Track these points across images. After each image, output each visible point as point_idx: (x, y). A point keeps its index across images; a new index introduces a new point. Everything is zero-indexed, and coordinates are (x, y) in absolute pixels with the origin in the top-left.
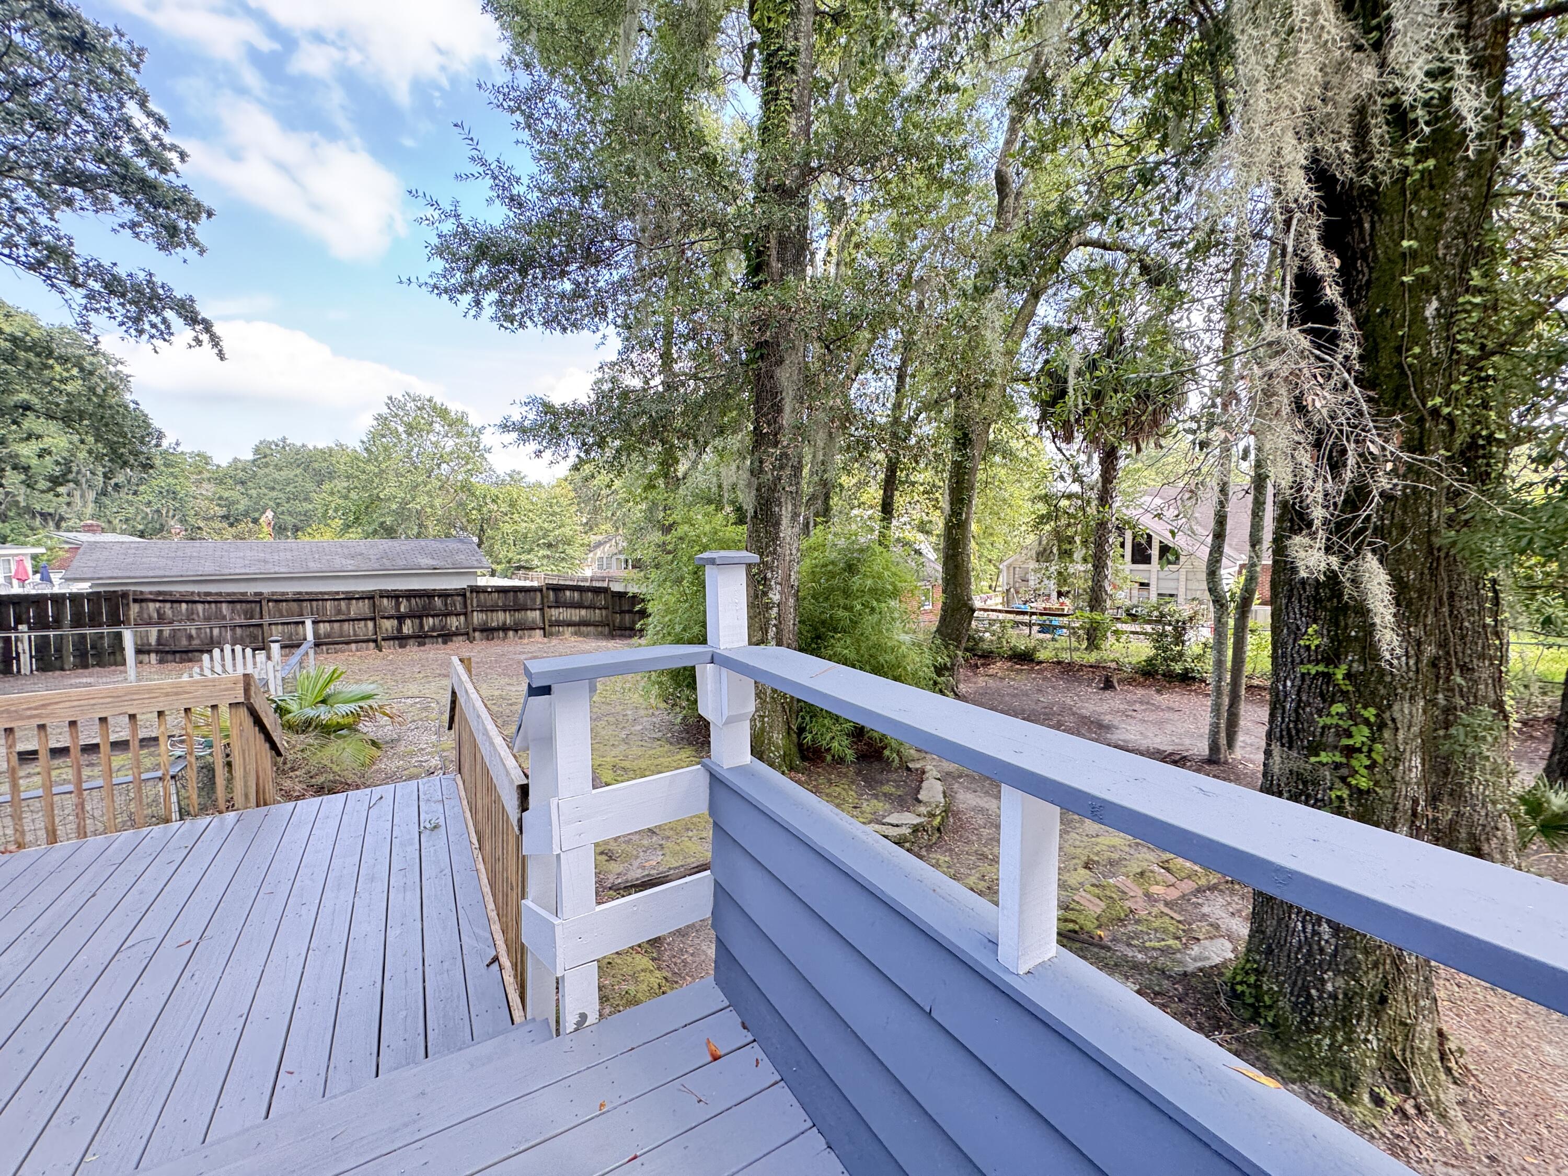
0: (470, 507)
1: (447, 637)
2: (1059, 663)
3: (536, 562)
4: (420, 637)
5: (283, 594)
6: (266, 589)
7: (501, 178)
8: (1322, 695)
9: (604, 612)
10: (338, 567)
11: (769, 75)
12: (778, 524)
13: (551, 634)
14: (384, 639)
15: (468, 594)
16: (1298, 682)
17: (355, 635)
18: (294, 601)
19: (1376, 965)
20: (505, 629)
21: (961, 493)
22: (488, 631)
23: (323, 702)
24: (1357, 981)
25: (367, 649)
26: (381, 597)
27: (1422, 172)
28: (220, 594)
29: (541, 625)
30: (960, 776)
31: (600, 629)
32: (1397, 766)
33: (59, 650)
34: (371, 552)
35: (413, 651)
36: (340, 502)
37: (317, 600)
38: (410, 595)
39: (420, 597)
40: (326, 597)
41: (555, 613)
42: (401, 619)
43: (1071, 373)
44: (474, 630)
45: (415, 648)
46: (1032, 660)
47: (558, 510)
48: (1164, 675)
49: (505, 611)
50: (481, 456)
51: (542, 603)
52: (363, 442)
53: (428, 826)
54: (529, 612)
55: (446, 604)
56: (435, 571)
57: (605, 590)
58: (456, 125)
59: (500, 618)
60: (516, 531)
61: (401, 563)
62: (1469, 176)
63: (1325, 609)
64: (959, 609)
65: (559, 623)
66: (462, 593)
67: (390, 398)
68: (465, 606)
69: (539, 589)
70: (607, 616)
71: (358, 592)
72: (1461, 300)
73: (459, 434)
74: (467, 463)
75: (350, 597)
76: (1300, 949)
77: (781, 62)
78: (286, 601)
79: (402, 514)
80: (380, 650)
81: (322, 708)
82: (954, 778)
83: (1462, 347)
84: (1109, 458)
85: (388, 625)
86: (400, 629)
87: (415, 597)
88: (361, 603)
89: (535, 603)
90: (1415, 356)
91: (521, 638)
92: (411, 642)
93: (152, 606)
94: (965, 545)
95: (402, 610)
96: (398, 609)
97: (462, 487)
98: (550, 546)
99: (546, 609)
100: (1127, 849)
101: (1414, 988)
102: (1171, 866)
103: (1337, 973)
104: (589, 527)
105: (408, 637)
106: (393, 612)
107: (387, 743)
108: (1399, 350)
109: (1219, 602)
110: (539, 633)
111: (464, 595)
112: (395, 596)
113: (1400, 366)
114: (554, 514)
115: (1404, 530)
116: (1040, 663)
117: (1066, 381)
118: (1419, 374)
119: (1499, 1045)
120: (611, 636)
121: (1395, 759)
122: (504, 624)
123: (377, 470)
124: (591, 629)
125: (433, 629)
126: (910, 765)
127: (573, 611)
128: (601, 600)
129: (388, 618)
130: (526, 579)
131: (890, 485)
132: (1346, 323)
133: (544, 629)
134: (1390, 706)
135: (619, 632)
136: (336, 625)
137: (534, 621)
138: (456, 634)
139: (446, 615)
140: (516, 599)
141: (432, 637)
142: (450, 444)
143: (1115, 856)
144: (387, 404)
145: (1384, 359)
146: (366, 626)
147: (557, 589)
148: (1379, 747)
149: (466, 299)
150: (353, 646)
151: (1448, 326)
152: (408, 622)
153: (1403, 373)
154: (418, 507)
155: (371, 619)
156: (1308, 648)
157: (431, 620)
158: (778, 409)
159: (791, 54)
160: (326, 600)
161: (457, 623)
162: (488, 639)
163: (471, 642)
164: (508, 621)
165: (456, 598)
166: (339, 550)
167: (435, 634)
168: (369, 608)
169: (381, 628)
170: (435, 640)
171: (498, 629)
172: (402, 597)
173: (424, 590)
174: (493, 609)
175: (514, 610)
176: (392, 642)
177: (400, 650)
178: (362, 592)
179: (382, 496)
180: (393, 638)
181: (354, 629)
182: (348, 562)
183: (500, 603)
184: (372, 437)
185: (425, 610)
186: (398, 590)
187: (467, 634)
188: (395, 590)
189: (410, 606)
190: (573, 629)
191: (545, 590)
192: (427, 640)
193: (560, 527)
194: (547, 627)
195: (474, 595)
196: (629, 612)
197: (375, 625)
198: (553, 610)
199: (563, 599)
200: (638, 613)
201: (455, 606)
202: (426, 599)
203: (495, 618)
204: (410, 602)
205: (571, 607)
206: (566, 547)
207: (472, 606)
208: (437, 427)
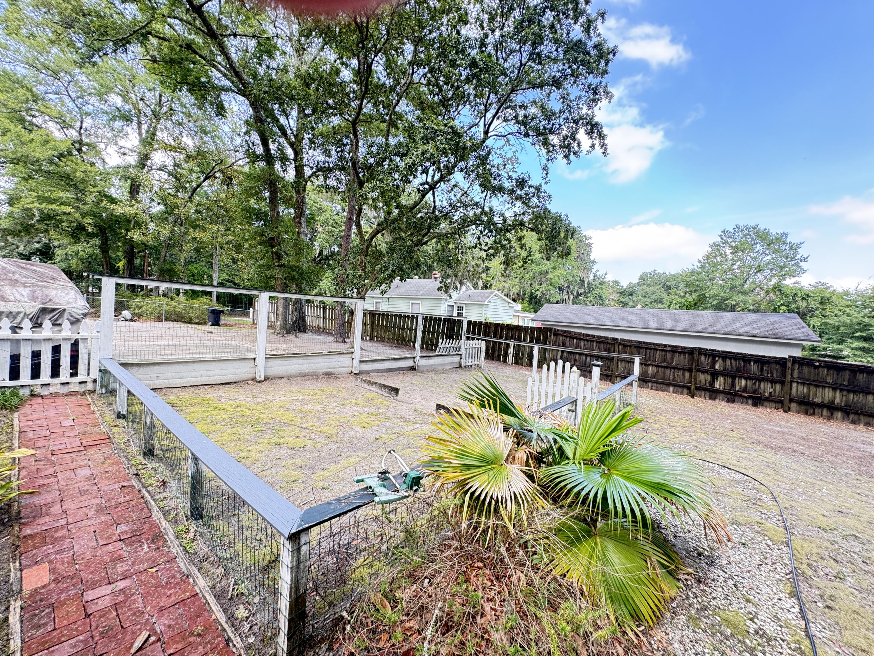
0: (779, 304)
1: (759, 400)
4: (730, 394)
5: (629, 341)
6: (619, 336)
14: (697, 388)
15: (789, 364)
17: (674, 380)
18: (635, 347)
20: (831, 407)
22: (807, 405)
25: (682, 393)
26: (700, 354)
28: (593, 336)
33: (522, 355)
34: (697, 319)
35: (722, 405)
37: (650, 349)
38: (725, 356)
39: (735, 359)
40: (657, 347)
42: (715, 375)
44: (791, 400)
45: (724, 403)
49: (834, 389)
50: (797, 265)
52: (700, 262)
54: (871, 396)
55: (762, 370)
59: (827, 395)
61: (722, 330)
66: (781, 362)
68: (784, 374)
71: (681, 347)
73: (776, 251)
74: (782, 270)
75: (675, 350)
78: (630, 346)
80: (692, 397)
85: (704, 378)
86: (712, 384)
87: (730, 359)
88: (682, 356)
91: (853, 422)
92: (721, 396)
93: (561, 338)
95: (717, 367)
96: (714, 367)
97: (773, 289)
105: (719, 392)
106: (708, 368)
111: (784, 365)
112: (713, 355)
122: (833, 402)
125: (745, 390)
129: (703, 372)
136: (661, 370)
138: (769, 400)
139: (760, 380)
141: (743, 397)
144: (720, 236)
146: (684, 375)
150: (671, 389)
152: (721, 379)
155: (688, 370)
157: (743, 382)
160: (657, 350)
161: (771, 390)
162: (806, 413)
163: (785, 411)
164: (838, 400)
165: (774, 366)
166: (672, 316)
167: (746, 395)
168: (689, 361)
169: (695, 379)
170: (745, 400)
171: (822, 406)
172: (719, 357)
173: (741, 354)
174: (820, 384)
175: (849, 391)
176: (703, 393)
177: (710, 401)
178: (685, 348)
179: (707, 295)
180: (705, 390)
181: (674, 375)
182: (678, 324)
183: (829, 380)
184: (708, 257)
185: (739, 371)
186: (715, 350)
187: (782, 402)
188: (713, 350)
189: (725, 365)
192: (736, 398)
195: (797, 366)
197: (691, 375)
201: (772, 373)
202: (742, 362)
203: (819, 394)
204: (725, 362)
207: (792, 376)
208: (758, 247)
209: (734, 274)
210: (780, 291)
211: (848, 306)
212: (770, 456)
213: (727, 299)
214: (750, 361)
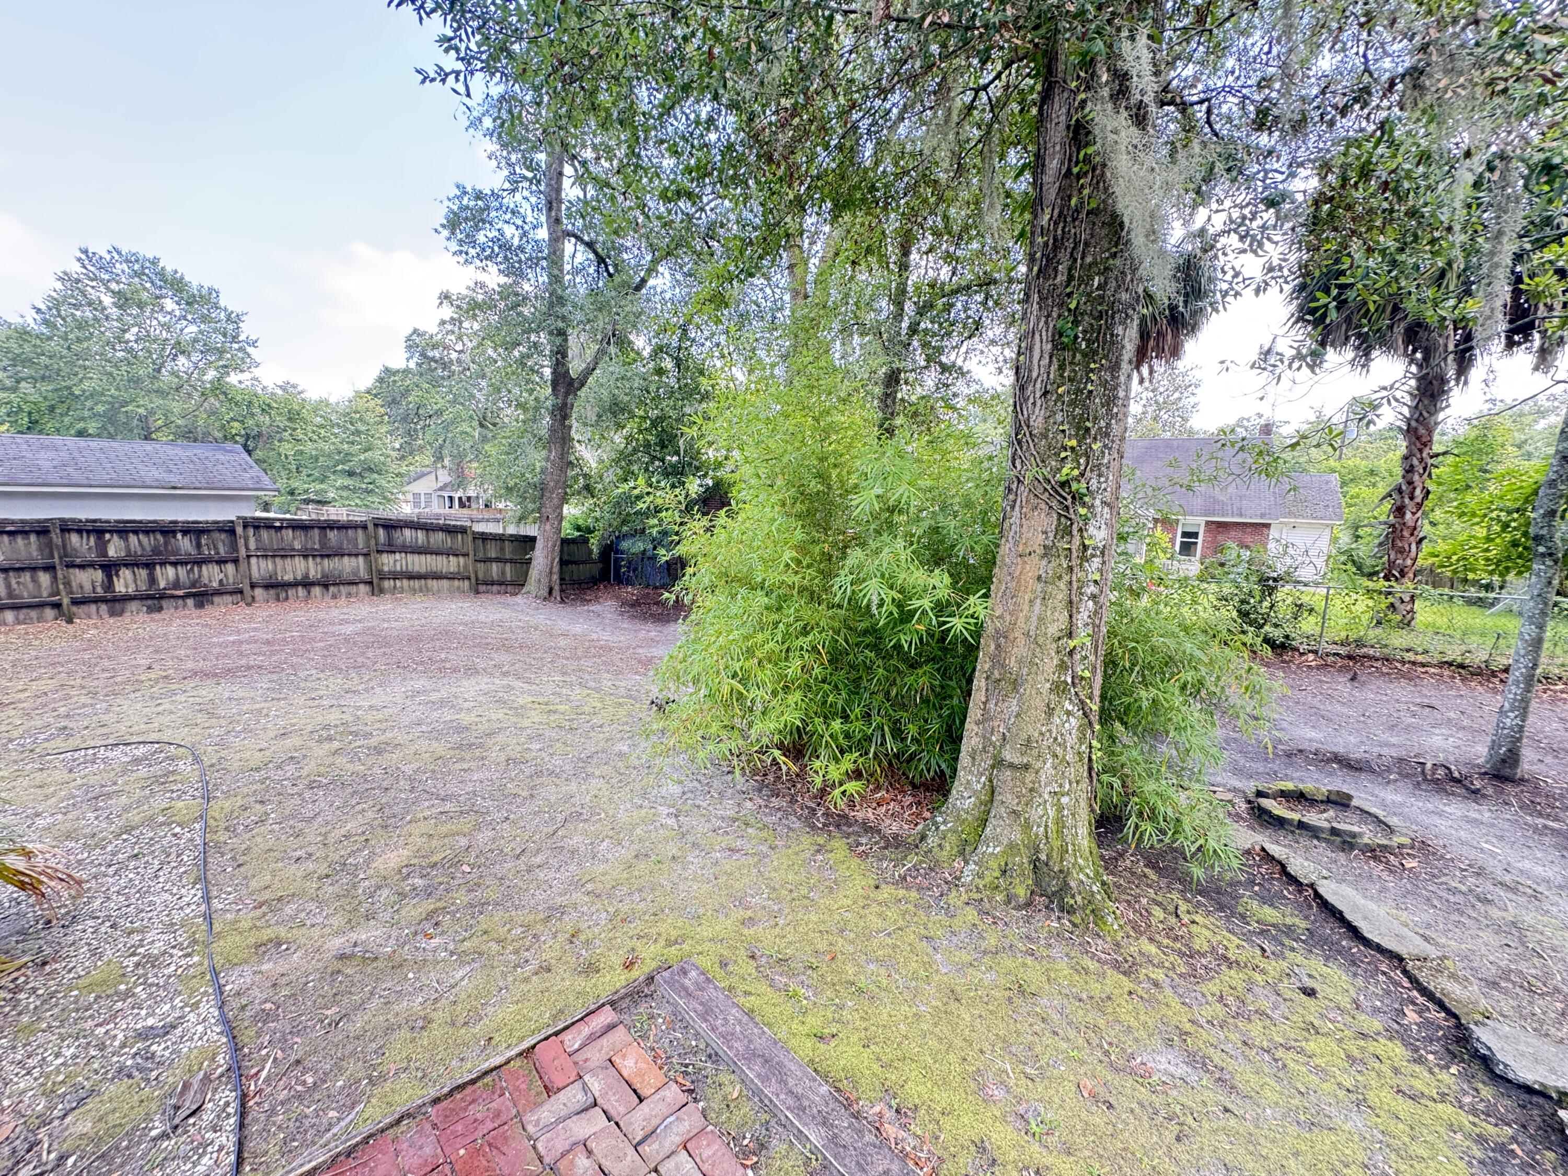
0: (227, 417)
1: (202, 596)
3: (332, 494)
4: (149, 597)
9: (461, 559)
13: (382, 591)
14: (75, 602)
15: (239, 530)
17: (10, 595)
20: (306, 584)
22: (275, 586)
25: (39, 619)
26: (65, 530)
29: (367, 578)
31: (456, 583)
34: (42, 455)
35: (137, 621)
38: (124, 529)
39: (147, 532)
41: (388, 562)
42: (110, 568)
44: (253, 586)
45: (143, 617)
47: (363, 428)
49: (305, 557)
50: (243, 350)
51: (368, 546)
52: (39, 311)
54: (346, 559)
55: (199, 546)
56: (174, 493)
57: (463, 530)
59: (298, 567)
60: (301, 453)
61: (105, 477)
65: (396, 576)
66: (228, 529)
67: (86, 252)
68: (234, 547)
69: (365, 527)
70: (466, 566)
71: (13, 522)
73: (205, 319)
74: (220, 357)
80: (70, 621)
85: (87, 579)
86: (109, 585)
87: (136, 532)
88: (20, 540)
89: (356, 544)
91: (334, 597)
92: (134, 606)
95: (112, 552)
96: (104, 554)
97: (213, 391)
99: (374, 554)
104: (407, 452)
105: (127, 598)
106: (93, 556)
110: (364, 589)
111: (232, 532)
112: (97, 530)
114: (358, 433)
120: (474, 593)
122: (306, 576)
123: (66, 353)
124: (445, 583)
125: (176, 585)
127: (416, 557)
128: (459, 542)
129: (82, 567)
133: (371, 583)
135: (482, 588)
137: (355, 572)
138: (219, 593)
139: (200, 563)
140: (324, 539)
141: (173, 597)
142: (190, 329)
144: (79, 260)
147: (391, 526)
150: (9, 615)
152: (125, 573)
154: (141, 411)
155: (44, 569)
157: (170, 571)
161: (222, 576)
162: (278, 599)
163: (249, 605)
164: (312, 573)
165: (216, 535)
167: (180, 593)
168: (40, 549)
169: (67, 584)
170: (180, 602)
171: (295, 584)
172: (111, 532)
173: (155, 522)
174: (285, 554)
175: (322, 556)
176: (93, 607)
177: (112, 621)
178: (23, 522)
179: (77, 391)
180: (96, 601)
181: (8, 586)
183: (297, 545)
184: (56, 304)
185: (160, 553)
186: (100, 521)
187: (241, 592)
188: (95, 521)
189: (128, 547)
190: (416, 584)
191: (370, 527)
192: (164, 603)
193: (366, 451)
194: (375, 581)
195: (251, 531)
196: (497, 560)
197: (55, 578)
198: (385, 555)
199: (399, 541)
200: (511, 561)
201: (216, 548)
202: (159, 537)
203: (288, 568)
204: (126, 540)
205: (412, 553)
206: (376, 476)
207: (247, 548)
208: (169, 304)
209: (130, 351)
210: (226, 394)
211: (322, 426)
212: (207, 691)
213: (125, 404)
214: (174, 533)
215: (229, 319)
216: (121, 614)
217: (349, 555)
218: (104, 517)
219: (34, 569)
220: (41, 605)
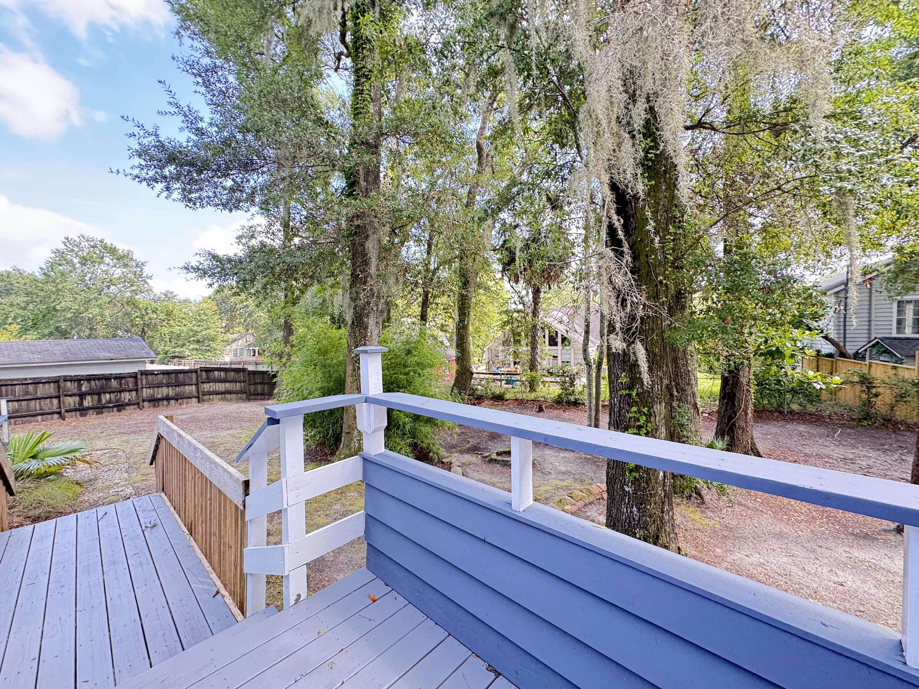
0: (134, 316)
1: (120, 406)
2: (516, 400)
3: (187, 353)
4: (98, 408)
7: (190, 117)
8: (628, 404)
9: (243, 384)
10: (26, 360)
11: (357, 80)
12: (366, 328)
13: (204, 401)
14: (67, 411)
15: (139, 376)
16: (619, 399)
17: (41, 410)
19: (654, 523)
20: (168, 399)
21: (464, 310)
22: (154, 401)
23: (34, 457)
24: (648, 531)
25: (52, 419)
26: (65, 380)
27: (651, 185)
29: (196, 395)
30: (470, 464)
31: (240, 395)
32: (656, 432)
34: (56, 348)
35: (92, 419)
36: (20, 312)
37: (6, 385)
38: (89, 379)
39: (99, 379)
40: (15, 382)
41: (206, 387)
42: (82, 396)
43: (518, 250)
44: (144, 401)
45: (95, 416)
46: (503, 399)
47: (205, 318)
48: (566, 403)
49: (168, 387)
50: (144, 281)
51: (197, 380)
52: (42, 269)
53: (149, 525)
54: (187, 387)
55: (121, 384)
56: (111, 362)
57: (244, 370)
58: (160, 82)
59: (164, 391)
60: (172, 332)
61: (83, 356)
62: (666, 189)
63: (627, 365)
64: (465, 373)
65: (210, 393)
66: (134, 376)
68: (136, 385)
69: (196, 371)
70: (245, 387)
71: (45, 378)
72: (667, 237)
73: (126, 266)
74: (132, 285)
75: (37, 382)
76: (626, 520)
77: (364, 74)
79: (76, 321)
80: (64, 419)
81: (34, 462)
82: (467, 466)
83: (668, 256)
84: (537, 292)
85: (72, 401)
86: (81, 403)
87: (94, 380)
88: (47, 385)
89: (192, 379)
90: (653, 259)
91: (180, 404)
92: (91, 412)
94: (467, 338)
95: (83, 389)
96: (80, 389)
97: (128, 303)
98: (198, 342)
99: (200, 384)
100: (553, 491)
101: (668, 530)
102: (573, 495)
103: (641, 528)
104: (228, 329)
105: (88, 409)
106: (75, 391)
107: (86, 482)
108: (647, 256)
109: (588, 364)
110: (194, 400)
111: (136, 377)
112: (78, 380)
113: (648, 262)
114: (202, 321)
115: (653, 331)
116: (507, 400)
117: (515, 254)
118: (655, 266)
119: (701, 552)
120: (249, 399)
121: (656, 429)
122: (168, 395)
123: (54, 289)
124: (233, 396)
125: (110, 402)
126: (444, 460)
127: (220, 384)
128: (241, 376)
129: (70, 396)
130: (179, 365)
131: (425, 304)
132: (626, 248)
133: (198, 397)
134: (653, 407)
135: (253, 397)
136: (24, 403)
137: (191, 393)
138: (128, 404)
139: (120, 392)
140: (177, 378)
141: (108, 407)
142: (118, 272)
143: (548, 495)
144: (64, 243)
145: (643, 259)
146: (51, 402)
147: (208, 370)
148: (649, 425)
149: (160, 186)
150: (39, 418)
151: (663, 247)
152: (89, 398)
153: (649, 265)
154: (91, 316)
155: (55, 397)
156: (622, 383)
157: (108, 396)
158: (366, 263)
159: (370, 71)
160: (15, 385)
161: (130, 397)
162: (154, 406)
163: (141, 409)
164: (171, 394)
165: (129, 379)
166: (27, 348)
167: (111, 405)
168: (54, 389)
169: (64, 403)
170: (111, 409)
171: (162, 399)
172: (84, 380)
173: (102, 375)
174: (159, 385)
175: (176, 386)
176: (74, 413)
177: (81, 418)
178: (48, 378)
179: (58, 307)
180: (75, 410)
181: (40, 405)
182: (36, 356)
183: (164, 382)
184: (51, 265)
185: (104, 388)
186: (80, 376)
187: (138, 404)
188: (77, 376)
189: (90, 387)
190: (220, 396)
191: (199, 371)
192: (104, 410)
193: (206, 329)
194: (200, 396)
195: (144, 377)
196: (260, 383)
197: (59, 401)
198: (205, 384)
199: (212, 377)
200: (268, 384)
201: (128, 385)
202: (104, 381)
203: (160, 392)
204: (90, 383)
205: (219, 382)
206: (211, 342)
207: (142, 384)
208: (107, 260)
210: (134, 304)
211: (183, 318)
214: (111, 379)
215: (137, 266)
216: (85, 415)
217: (188, 385)
218: (82, 374)
219: (51, 398)
220: (53, 413)
